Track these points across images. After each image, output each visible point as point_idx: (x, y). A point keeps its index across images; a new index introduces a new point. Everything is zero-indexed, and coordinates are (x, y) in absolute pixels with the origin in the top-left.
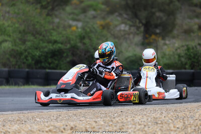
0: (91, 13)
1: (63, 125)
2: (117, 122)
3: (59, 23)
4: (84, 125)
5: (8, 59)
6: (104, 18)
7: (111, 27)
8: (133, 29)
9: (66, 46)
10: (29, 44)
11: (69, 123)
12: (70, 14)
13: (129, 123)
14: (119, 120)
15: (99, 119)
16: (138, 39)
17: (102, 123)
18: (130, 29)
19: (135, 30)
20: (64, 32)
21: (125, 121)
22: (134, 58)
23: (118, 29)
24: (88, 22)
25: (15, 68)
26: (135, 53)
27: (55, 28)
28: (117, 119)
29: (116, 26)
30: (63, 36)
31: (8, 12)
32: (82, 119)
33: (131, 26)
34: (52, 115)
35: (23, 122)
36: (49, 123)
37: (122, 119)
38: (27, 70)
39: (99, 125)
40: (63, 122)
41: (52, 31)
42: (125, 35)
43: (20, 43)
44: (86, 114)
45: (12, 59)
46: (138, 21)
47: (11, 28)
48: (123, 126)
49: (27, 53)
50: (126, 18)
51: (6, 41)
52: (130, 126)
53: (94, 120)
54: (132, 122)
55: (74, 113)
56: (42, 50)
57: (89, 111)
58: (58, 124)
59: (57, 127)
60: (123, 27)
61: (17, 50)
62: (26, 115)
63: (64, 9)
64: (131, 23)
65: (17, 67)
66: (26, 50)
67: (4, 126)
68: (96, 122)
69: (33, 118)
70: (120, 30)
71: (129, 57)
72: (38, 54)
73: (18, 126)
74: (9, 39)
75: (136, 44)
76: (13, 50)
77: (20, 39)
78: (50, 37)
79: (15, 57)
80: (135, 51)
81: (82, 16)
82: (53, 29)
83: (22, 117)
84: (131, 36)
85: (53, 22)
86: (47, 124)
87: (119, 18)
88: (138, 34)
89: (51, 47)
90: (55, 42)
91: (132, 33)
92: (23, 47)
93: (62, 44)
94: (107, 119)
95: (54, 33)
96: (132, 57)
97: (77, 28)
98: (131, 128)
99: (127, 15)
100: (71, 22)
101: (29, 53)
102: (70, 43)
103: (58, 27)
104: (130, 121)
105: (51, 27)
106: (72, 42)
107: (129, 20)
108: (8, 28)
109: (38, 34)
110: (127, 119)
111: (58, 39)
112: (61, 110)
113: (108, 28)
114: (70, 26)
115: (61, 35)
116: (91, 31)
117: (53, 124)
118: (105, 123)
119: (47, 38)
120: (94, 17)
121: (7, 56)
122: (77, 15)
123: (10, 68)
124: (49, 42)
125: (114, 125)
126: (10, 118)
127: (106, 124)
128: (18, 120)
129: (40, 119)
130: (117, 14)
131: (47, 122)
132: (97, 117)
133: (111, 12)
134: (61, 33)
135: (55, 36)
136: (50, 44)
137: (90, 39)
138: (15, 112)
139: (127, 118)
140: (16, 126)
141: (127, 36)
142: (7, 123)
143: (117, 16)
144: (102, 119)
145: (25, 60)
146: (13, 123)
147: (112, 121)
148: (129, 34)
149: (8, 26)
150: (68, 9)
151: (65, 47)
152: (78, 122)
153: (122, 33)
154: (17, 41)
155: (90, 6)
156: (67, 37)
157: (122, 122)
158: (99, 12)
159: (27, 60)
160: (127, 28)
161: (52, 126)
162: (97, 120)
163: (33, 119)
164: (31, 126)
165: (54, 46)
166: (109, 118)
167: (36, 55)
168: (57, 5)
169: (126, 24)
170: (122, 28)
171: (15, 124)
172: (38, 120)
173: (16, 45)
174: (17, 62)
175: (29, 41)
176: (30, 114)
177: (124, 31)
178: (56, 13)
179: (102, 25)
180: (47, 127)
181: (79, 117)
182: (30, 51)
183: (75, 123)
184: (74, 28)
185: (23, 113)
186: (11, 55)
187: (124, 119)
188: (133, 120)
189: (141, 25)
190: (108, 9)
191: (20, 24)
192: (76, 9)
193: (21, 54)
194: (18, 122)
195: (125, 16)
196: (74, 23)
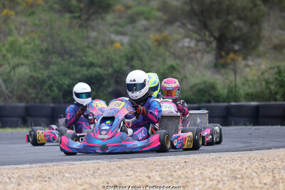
0: (142, 23)
1: (103, 183)
2: (179, 177)
3: (96, 38)
4: (132, 181)
5: (25, 90)
6: (160, 30)
7: (171, 43)
8: (202, 45)
9: (107, 70)
10: (54, 68)
11: (112, 179)
12: (112, 25)
13: (197, 178)
14: (182, 174)
15: (154, 174)
16: (209, 58)
17: (158, 179)
18: (197, 45)
19: (204, 47)
20: (104, 51)
21: (191, 175)
22: (203, 86)
23: (180, 45)
24: (137, 37)
25: (35, 102)
26: (204, 79)
27: (91, 45)
28: (179, 173)
29: (178, 41)
30: (102, 57)
31: (25, 24)
32: (130, 173)
33: (198, 41)
34: (88, 168)
35: (47, 179)
36: (83, 179)
37: (187, 173)
38: (52, 105)
39: (153, 182)
40: (104, 178)
41: (87, 50)
42: (190, 53)
43: (42, 66)
44: (135, 166)
45: (30, 90)
46: (207, 33)
47: (28, 47)
48: (188, 182)
49: (51, 82)
50: (190, 30)
51: (22, 65)
52: (197, 183)
53: (146, 174)
54: (200, 177)
55: (119, 165)
56: (72, 76)
57: (139, 162)
58: (95, 181)
59: (93, 186)
60: (186, 42)
61: (38, 78)
62: (50, 169)
63: (103, 19)
64: (198, 37)
65: (38, 101)
66: (49, 77)
67: (19, 185)
68: (149, 177)
69: (59, 172)
70: (183, 47)
71: (196, 85)
72: (67, 82)
73: (40, 185)
74: (25, 62)
75: (206, 67)
76: (31, 77)
77: (42, 62)
78: (84, 58)
79: (35, 87)
80: (204, 76)
81: (129, 28)
82: (89, 47)
83: (45, 171)
84: (199, 55)
85: (88, 37)
86: (79, 181)
87: (181, 31)
88: (208, 52)
89: (86, 73)
90: (92, 65)
91: (199, 50)
92: (46, 73)
93: (101, 67)
94: (165, 173)
95: (90, 52)
96: (200, 84)
97: (122, 44)
98: (198, 185)
99: (193, 25)
100: (113, 36)
101: (54, 81)
102: (112, 66)
103: (95, 44)
104: (198, 176)
105: (85, 43)
106: (115, 65)
107: (195, 32)
108: (24, 47)
109: (67, 53)
110: (193, 173)
111: (95, 61)
112: (100, 161)
113: (166, 45)
114: (112, 42)
115: (99, 56)
116: (143, 49)
117: (88, 181)
118: (162, 178)
119: (79, 59)
120: (146, 29)
121: (24, 86)
122: (122, 27)
123: (28, 102)
124: (83, 65)
125: (174, 181)
126: (28, 174)
127: (164, 180)
128: (39, 177)
129: (70, 173)
130: (178, 24)
131: (80, 178)
132: (151, 171)
133: (170, 22)
134: (99, 53)
135: (91, 57)
136: (85, 69)
137: (141, 61)
138: (34, 165)
139: (193, 171)
140: (37, 184)
141: (192, 55)
142: (23, 180)
143: (179, 26)
144: (158, 173)
145: (49, 92)
146: (32, 180)
147: (172, 175)
148: (195, 52)
149: (25, 43)
150: (110, 18)
151: (106, 72)
152: (124, 178)
153: (186, 51)
154: (38, 64)
155: (140, 14)
156: (108, 58)
157: (187, 177)
158: (153, 22)
159: (51, 91)
160: (193, 44)
161: (87, 183)
162: (150, 174)
163: (60, 174)
164: (57, 185)
165: (90, 71)
166: (167, 172)
167: (64, 83)
168: (94, 13)
169: (191, 38)
170: (186, 44)
171: (35, 181)
172: (67, 175)
173: (35, 71)
174: (37, 94)
175: (54, 64)
176: (55, 167)
177: (189, 47)
178: (93, 24)
179: (157, 41)
180: (81, 185)
181: (124, 171)
182: (56, 78)
183: (119, 179)
184: (118, 45)
185: (46, 166)
186: (29, 85)
187: (189, 173)
188: (201, 173)
189: (212, 39)
190: (165, 17)
191: (42, 41)
192: (120, 18)
193: (43, 82)
194: (39, 179)
195: (190, 27)
196: (118, 38)
